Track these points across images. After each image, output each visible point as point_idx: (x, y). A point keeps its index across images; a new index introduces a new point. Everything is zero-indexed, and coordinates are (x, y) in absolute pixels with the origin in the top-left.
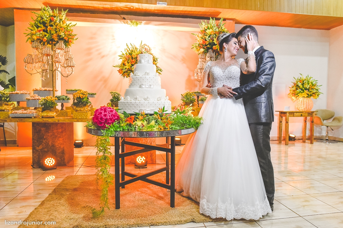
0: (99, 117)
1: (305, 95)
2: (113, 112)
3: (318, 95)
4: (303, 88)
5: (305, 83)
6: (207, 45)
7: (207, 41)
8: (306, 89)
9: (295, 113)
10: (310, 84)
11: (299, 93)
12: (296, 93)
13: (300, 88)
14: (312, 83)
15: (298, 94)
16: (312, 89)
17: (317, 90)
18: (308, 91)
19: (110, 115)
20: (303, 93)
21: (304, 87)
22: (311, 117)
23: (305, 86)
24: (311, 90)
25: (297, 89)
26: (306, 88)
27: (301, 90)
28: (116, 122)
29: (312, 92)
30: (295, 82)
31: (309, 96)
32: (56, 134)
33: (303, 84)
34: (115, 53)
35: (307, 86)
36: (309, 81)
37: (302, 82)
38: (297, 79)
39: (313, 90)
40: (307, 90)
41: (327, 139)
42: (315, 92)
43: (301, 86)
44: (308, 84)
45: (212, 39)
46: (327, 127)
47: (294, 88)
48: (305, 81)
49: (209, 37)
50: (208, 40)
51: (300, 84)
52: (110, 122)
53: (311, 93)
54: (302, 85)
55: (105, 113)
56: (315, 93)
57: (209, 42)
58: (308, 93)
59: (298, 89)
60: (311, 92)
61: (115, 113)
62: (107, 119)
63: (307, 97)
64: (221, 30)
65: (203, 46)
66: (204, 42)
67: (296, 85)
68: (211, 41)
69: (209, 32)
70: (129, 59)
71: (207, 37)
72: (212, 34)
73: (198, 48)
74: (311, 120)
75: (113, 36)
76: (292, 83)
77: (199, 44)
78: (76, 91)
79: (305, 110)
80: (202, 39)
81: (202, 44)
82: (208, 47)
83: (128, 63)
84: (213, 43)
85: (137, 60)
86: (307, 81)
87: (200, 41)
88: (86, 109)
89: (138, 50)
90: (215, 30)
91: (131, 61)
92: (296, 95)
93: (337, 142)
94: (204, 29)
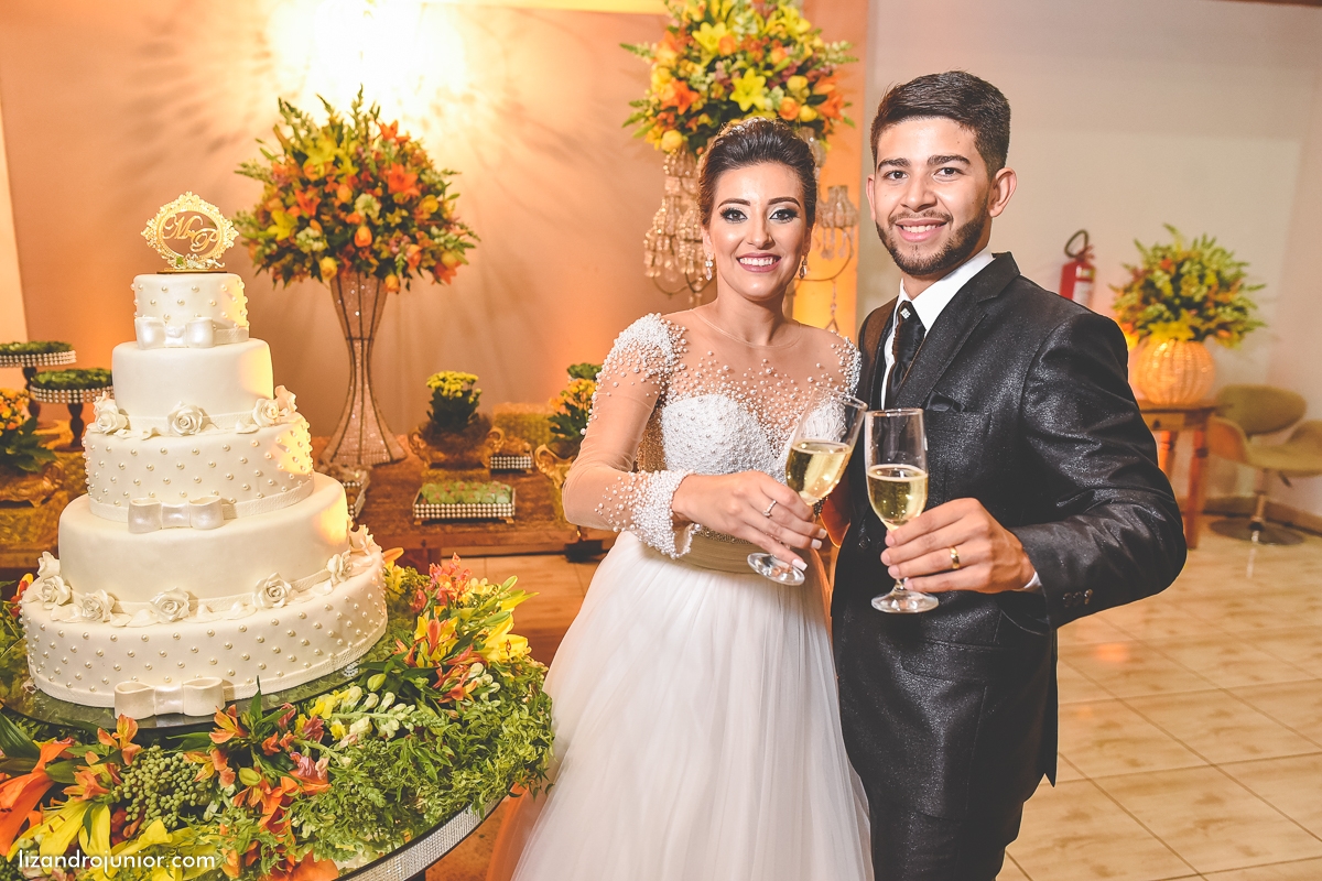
1: (1180, 330)
3: (1240, 333)
4: (1177, 302)
5: (1187, 277)
6: (699, 113)
7: (697, 91)
8: (1189, 304)
10: (1211, 279)
11: (1155, 322)
12: (1138, 319)
13: (1162, 298)
14: (1218, 273)
15: (1151, 327)
16: (1217, 305)
17: (1240, 309)
18: (1199, 315)
20: (1174, 325)
21: (1181, 293)
22: (1200, 433)
23: (1184, 287)
24: (1211, 312)
25: (1146, 302)
26: (1190, 299)
27: (1162, 307)
29: (1215, 321)
30: (1141, 267)
31: (1200, 336)
33: (1176, 280)
35: (1192, 290)
36: (1206, 263)
37: (1173, 269)
38: (1150, 252)
39: (1220, 310)
40: (1194, 312)
41: (1259, 523)
42: (1228, 319)
43: (1168, 290)
44: (1202, 279)
45: (721, 82)
46: (1266, 472)
47: (1134, 294)
48: (1187, 264)
49: (711, 68)
50: (704, 88)
51: (1162, 281)
53: (1212, 325)
54: (1171, 281)
56: (1229, 326)
57: (709, 98)
58: (1198, 322)
59: (1153, 299)
60: (1209, 319)
63: (1190, 340)
64: (772, 26)
65: (677, 117)
66: (682, 98)
67: (1141, 282)
68: (719, 92)
69: (712, 40)
70: (287, 188)
71: (700, 69)
72: (727, 51)
73: (656, 128)
74: (1195, 444)
75: (260, 39)
76: (1126, 266)
77: (660, 103)
78: (30, 353)
79: (1175, 400)
80: (674, 79)
81: (672, 109)
82: (704, 126)
83: (287, 208)
84: (729, 102)
85: (327, 196)
86: (1198, 267)
87: (662, 89)
88: (24, 492)
89: (345, 131)
90: (742, 31)
91: (299, 197)
92: (1141, 327)
93: (1300, 533)
94: (684, 18)
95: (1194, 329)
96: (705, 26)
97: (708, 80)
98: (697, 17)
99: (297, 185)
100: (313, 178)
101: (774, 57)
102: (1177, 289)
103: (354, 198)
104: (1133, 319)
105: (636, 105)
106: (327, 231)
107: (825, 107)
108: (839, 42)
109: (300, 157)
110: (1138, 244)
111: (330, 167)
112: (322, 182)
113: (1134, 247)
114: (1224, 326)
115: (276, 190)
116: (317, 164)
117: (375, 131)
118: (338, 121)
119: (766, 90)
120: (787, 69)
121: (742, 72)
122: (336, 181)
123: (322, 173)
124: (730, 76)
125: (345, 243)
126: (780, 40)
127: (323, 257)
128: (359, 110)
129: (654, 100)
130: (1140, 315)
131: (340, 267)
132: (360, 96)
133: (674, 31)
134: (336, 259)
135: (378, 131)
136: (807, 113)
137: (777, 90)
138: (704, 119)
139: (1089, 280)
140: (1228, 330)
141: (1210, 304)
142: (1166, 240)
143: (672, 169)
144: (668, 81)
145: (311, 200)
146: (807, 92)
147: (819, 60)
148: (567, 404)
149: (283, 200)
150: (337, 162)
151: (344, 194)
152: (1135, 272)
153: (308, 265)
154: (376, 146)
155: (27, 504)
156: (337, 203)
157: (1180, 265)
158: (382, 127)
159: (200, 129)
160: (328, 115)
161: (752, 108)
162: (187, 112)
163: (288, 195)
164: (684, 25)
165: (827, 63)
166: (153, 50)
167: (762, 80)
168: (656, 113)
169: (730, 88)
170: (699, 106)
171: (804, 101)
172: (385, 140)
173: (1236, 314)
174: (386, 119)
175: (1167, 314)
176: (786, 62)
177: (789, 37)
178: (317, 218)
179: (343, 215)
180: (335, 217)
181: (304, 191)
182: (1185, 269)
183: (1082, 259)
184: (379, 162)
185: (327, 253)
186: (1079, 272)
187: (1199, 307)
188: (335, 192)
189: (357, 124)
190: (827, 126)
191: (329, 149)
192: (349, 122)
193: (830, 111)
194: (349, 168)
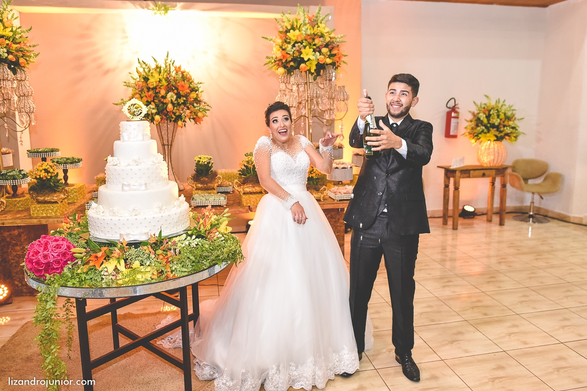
0: (34, 261)
1: (490, 136)
2: (61, 248)
3: (516, 137)
4: (489, 125)
5: (492, 115)
6: (290, 61)
7: (289, 54)
8: (493, 126)
9: (471, 172)
10: (502, 116)
11: (480, 133)
12: (475, 133)
13: (483, 124)
14: (505, 114)
15: (480, 135)
16: (504, 126)
17: (513, 128)
18: (497, 130)
19: (55, 255)
20: (488, 135)
21: (490, 122)
22: (502, 178)
23: (491, 120)
24: (502, 129)
25: (477, 126)
26: (494, 124)
27: (484, 128)
28: (69, 264)
29: (504, 133)
30: (476, 112)
31: (499, 139)
32: (8, 239)
33: (488, 117)
34: (130, 65)
35: (494, 121)
36: (500, 110)
37: (487, 113)
38: (479, 106)
39: (505, 128)
40: (495, 129)
41: (532, 215)
42: (509, 132)
43: (485, 121)
44: (498, 116)
45: (298, 51)
46: (533, 193)
47: (473, 123)
48: (492, 110)
49: (294, 46)
50: (291, 53)
51: (483, 117)
52: (55, 267)
53: (502, 134)
54: (486, 117)
55: (45, 252)
56: (510, 134)
57: (293, 57)
58: (497, 133)
59: (480, 125)
60: (501, 132)
61: (66, 249)
62: (49, 262)
63: (495, 140)
64: (316, 30)
65: (282, 63)
66: (284, 57)
67: (476, 118)
68: (297, 54)
69: (294, 36)
70: (142, 90)
71: (290, 46)
72: (300, 40)
73: (275, 66)
74: (501, 183)
75: (124, 31)
76: (470, 112)
77: (276, 58)
78: (46, 152)
79: (491, 165)
80: (281, 50)
81: (281, 60)
82: (292, 66)
83: (142, 98)
84: (300, 58)
85: (156, 93)
86: (496, 111)
87: (277, 53)
88: (55, 198)
89: (162, 69)
90: (304, 33)
91: (146, 94)
92: (476, 136)
93: (549, 219)
94: (284, 28)
95: (496, 136)
96: (291, 31)
97: (293, 50)
98: (289, 28)
99: (145, 89)
100: (151, 87)
101: (316, 41)
102: (489, 120)
103: (167, 93)
104: (473, 133)
105: (267, 57)
106: (157, 106)
107: (336, 58)
108: (340, 34)
109: (146, 79)
110: (475, 103)
111: (157, 83)
112: (155, 88)
113: (473, 104)
114: (507, 134)
115: (137, 91)
116: (153, 82)
117: (172, 69)
118: (159, 65)
119: (314, 53)
120: (321, 45)
121: (305, 47)
122: (160, 88)
123: (155, 85)
124: (300, 49)
125: (163, 110)
126: (318, 35)
127: (155, 115)
128: (167, 61)
129: (274, 56)
130: (475, 131)
131: (162, 119)
132: (167, 57)
133: (281, 32)
134: (160, 116)
135: (174, 69)
136: (329, 61)
137: (317, 53)
138: (292, 64)
139: (457, 117)
140: (509, 136)
141: (501, 126)
142: (485, 101)
143: (282, 80)
144: (279, 50)
145: (151, 95)
146: (329, 53)
147: (333, 42)
148: (244, 165)
149: (140, 95)
150: (160, 81)
151: (163, 92)
152: (473, 114)
153: (150, 118)
154: (173, 74)
155: (56, 202)
156: (160, 96)
157: (490, 111)
158: (175, 67)
159: (100, 66)
160: (156, 63)
161: (309, 60)
162: (95, 60)
163: (142, 93)
164: (284, 30)
165: (335, 43)
166: (82, 36)
167: (312, 50)
168: (275, 61)
169: (301, 53)
170: (290, 59)
171: (327, 56)
172: (177, 72)
173: (511, 130)
174: (177, 64)
175: (486, 130)
176: (320, 43)
177: (322, 34)
178: (153, 101)
179: (162, 100)
180: (159, 101)
181: (148, 91)
182: (491, 113)
183: (454, 109)
184: (175, 80)
185: (157, 113)
186: (453, 114)
187: (497, 128)
188: (159, 91)
189: (166, 66)
190: (337, 64)
191: (157, 77)
192: (163, 66)
193: (338, 60)
194: (164, 83)
